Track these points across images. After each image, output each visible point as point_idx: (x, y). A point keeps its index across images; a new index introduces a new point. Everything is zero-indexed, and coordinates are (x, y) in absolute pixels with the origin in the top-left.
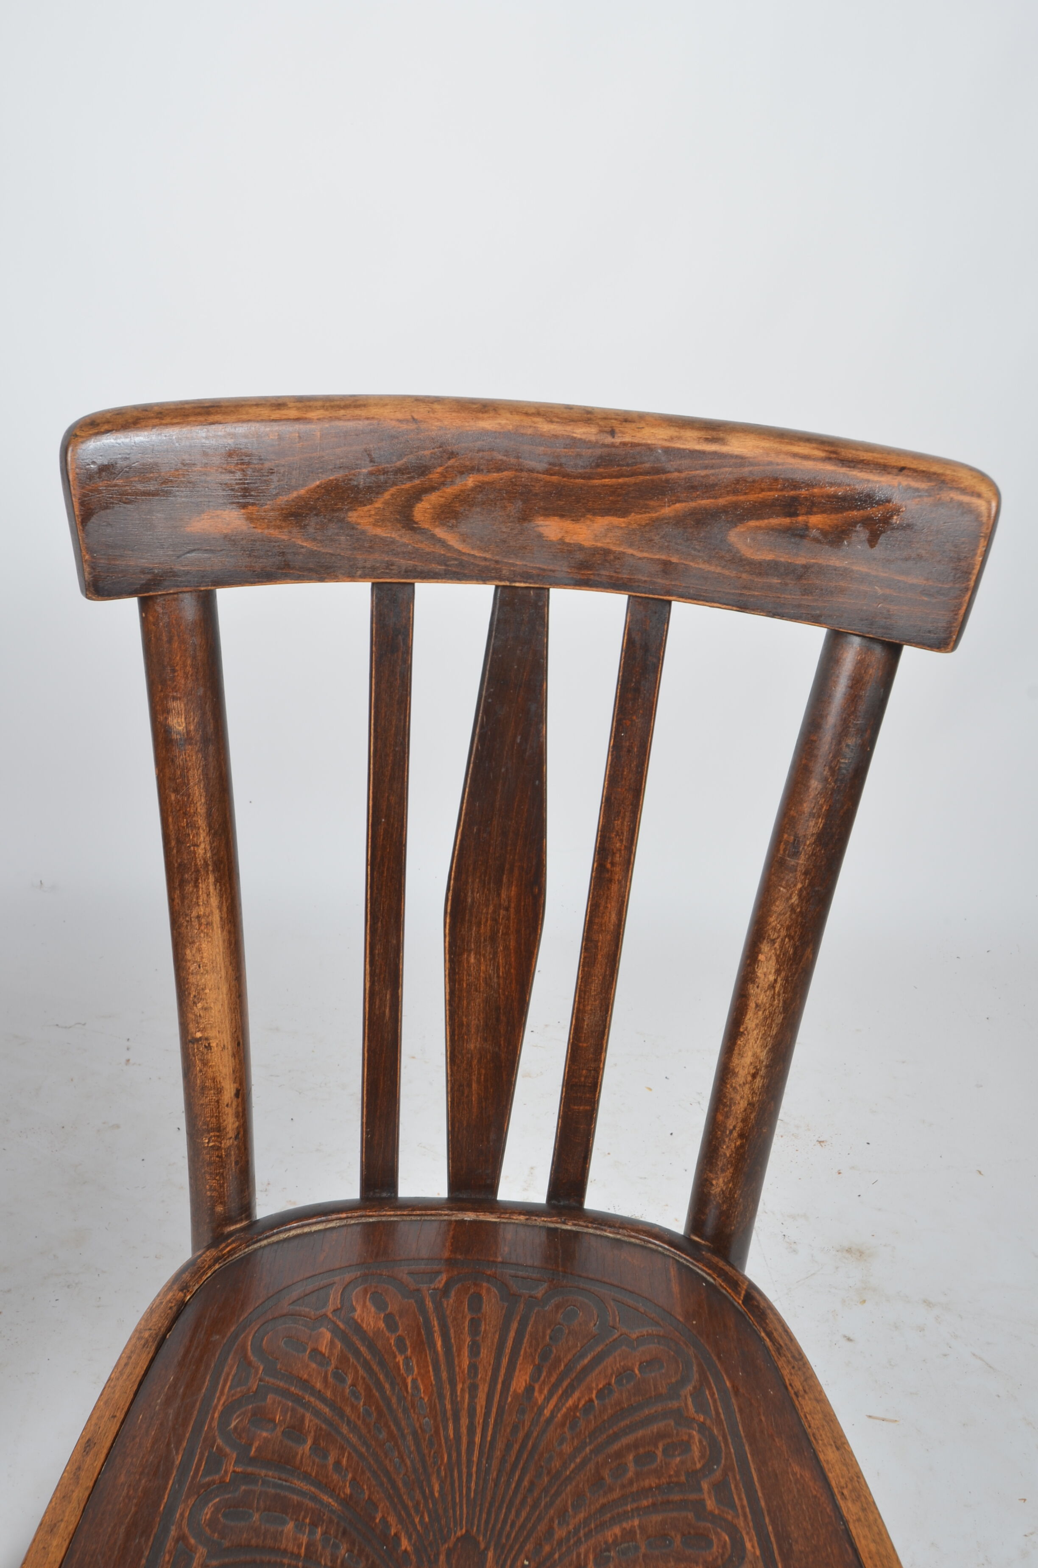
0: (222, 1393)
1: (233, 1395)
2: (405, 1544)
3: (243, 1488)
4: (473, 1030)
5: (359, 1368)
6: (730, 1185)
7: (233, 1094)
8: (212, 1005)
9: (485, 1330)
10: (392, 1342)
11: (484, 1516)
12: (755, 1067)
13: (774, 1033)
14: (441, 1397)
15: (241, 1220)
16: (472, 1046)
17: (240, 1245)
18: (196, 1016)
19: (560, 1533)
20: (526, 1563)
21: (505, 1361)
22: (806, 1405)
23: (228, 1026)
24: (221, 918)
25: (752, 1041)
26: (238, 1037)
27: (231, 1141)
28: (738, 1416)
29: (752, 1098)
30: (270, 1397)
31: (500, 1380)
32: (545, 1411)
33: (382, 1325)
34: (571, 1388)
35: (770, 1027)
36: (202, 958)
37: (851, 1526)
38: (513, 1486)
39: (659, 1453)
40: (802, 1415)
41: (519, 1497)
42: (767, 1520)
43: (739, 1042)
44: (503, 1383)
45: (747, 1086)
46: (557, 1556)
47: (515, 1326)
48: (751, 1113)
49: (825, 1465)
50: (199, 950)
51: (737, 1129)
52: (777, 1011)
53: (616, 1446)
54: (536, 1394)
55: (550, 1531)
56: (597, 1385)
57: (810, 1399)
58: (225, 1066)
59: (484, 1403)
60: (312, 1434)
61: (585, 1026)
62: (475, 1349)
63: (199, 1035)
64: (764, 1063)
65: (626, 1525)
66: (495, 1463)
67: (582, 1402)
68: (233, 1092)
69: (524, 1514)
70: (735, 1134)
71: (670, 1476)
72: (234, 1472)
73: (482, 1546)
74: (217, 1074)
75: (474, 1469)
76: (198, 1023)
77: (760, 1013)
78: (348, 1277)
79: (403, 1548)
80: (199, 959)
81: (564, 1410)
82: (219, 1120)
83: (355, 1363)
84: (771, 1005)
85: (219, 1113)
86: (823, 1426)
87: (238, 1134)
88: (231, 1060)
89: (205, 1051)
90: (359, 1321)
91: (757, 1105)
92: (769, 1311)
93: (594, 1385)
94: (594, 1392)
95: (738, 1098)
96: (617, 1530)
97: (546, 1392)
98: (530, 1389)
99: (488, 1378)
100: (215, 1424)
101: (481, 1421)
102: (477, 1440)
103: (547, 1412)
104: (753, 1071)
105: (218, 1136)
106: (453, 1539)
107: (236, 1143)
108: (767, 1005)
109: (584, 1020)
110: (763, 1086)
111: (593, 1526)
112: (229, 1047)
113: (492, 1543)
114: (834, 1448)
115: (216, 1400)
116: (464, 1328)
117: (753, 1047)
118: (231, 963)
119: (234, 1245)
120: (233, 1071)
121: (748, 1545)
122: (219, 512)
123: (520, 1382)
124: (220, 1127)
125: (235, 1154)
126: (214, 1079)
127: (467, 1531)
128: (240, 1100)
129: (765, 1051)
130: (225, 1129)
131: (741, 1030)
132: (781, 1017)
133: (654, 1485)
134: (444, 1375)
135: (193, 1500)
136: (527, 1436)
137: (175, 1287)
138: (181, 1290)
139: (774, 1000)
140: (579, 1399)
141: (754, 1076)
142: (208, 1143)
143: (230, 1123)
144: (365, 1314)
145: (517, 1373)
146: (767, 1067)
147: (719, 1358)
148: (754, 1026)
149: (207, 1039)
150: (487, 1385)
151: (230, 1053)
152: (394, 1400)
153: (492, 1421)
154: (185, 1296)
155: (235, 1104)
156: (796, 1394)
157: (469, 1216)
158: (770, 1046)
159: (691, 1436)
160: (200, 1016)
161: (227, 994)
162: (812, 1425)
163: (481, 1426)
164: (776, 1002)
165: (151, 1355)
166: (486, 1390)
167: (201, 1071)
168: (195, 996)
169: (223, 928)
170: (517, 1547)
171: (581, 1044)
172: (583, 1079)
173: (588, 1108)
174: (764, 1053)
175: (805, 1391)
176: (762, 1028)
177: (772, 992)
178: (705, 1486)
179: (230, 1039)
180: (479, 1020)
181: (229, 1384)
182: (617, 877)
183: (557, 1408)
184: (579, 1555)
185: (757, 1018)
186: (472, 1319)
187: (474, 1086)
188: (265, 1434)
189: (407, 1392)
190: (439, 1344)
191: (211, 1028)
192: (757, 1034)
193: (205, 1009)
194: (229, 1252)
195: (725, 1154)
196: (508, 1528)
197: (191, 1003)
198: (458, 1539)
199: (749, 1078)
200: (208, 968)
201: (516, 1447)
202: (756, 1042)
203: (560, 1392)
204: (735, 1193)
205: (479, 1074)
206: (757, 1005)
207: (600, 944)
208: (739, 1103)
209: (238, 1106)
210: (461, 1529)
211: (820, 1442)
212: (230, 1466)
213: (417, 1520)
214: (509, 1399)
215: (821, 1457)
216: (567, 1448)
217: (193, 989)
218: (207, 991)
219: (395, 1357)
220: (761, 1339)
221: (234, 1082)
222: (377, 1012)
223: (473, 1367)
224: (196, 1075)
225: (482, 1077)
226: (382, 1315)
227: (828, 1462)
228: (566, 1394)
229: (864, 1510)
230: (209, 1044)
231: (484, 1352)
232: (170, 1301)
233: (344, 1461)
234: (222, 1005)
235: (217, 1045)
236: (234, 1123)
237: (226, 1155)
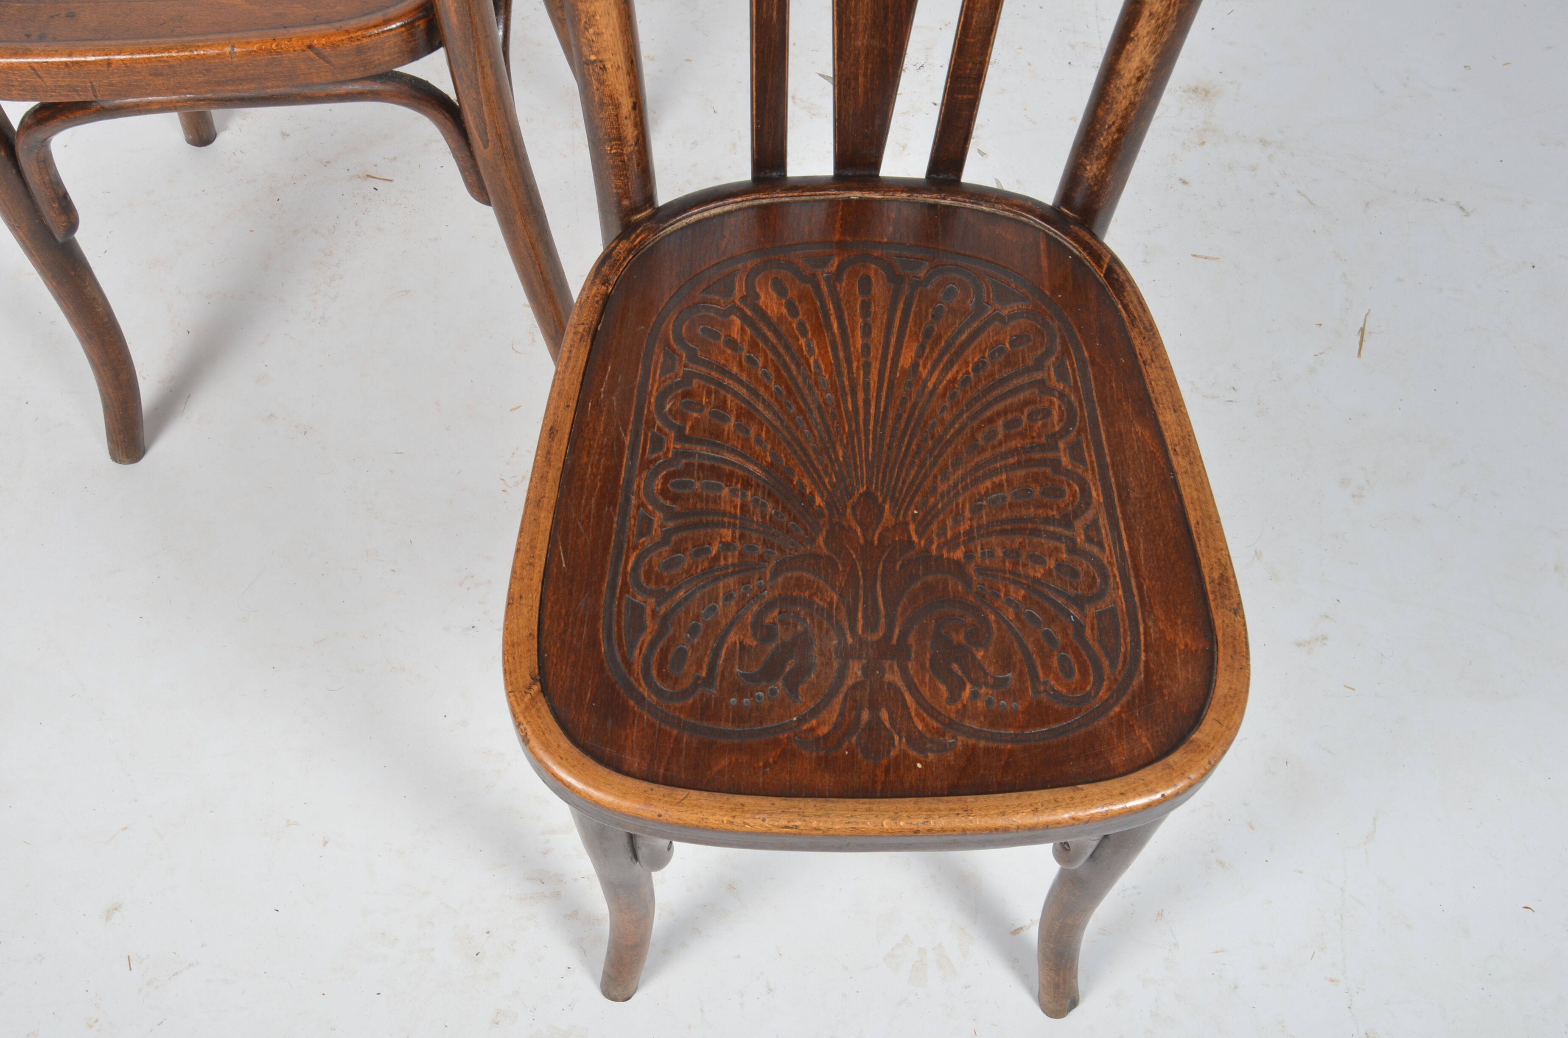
0: (654, 380)
1: (664, 381)
2: (818, 501)
3: (684, 461)
4: (860, 29)
5: (768, 352)
6: (1103, 171)
7: (630, 107)
8: (604, 30)
9: (875, 310)
10: (794, 326)
11: (881, 475)
12: (1141, 71)
13: (1165, 40)
14: (840, 374)
15: (646, 209)
16: (859, 43)
17: (649, 235)
18: (588, 40)
19: (942, 487)
20: (916, 512)
21: (893, 340)
22: (1151, 373)
23: (621, 48)
25: (1141, 47)
26: (631, 56)
27: (632, 147)
28: (1093, 383)
29: (1135, 98)
30: (695, 382)
31: (890, 358)
32: (929, 384)
33: (784, 310)
34: (951, 363)
35: (1161, 35)
37: (1179, 477)
38: (903, 449)
39: (1024, 418)
40: (1147, 381)
41: (909, 458)
42: (1111, 473)
43: (1128, 47)
44: (892, 359)
45: (1131, 88)
46: (940, 506)
47: (901, 306)
48: (1131, 111)
49: (1163, 426)
51: (1116, 124)
52: (1170, 20)
53: (988, 413)
54: (921, 369)
55: (934, 489)
56: (973, 359)
57: (1156, 367)
58: (621, 84)
59: (876, 379)
60: (735, 412)
61: (974, 23)
62: (867, 331)
63: (593, 58)
64: (1151, 68)
65: (996, 479)
66: (888, 430)
67: (960, 375)
68: (630, 105)
69: (913, 473)
70: (1113, 129)
71: (1033, 438)
72: (674, 448)
73: (880, 500)
74: (615, 92)
75: (871, 436)
76: (591, 47)
77: (1153, 21)
78: (750, 264)
79: (817, 504)
81: (945, 382)
82: (619, 131)
83: (764, 347)
84: (1165, 14)
85: (619, 125)
86: (1165, 392)
87: (638, 140)
88: (626, 78)
89: (601, 72)
90: (764, 307)
91: (1138, 105)
92: (1127, 284)
93: (970, 359)
94: (971, 365)
95: (1121, 98)
96: (988, 484)
97: (929, 366)
98: (915, 365)
99: (879, 356)
100: (653, 408)
101: (875, 394)
102: (872, 411)
103: (930, 385)
104: (1138, 74)
105: (619, 145)
106: (856, 495)
107: (636, 148)
108: (1161, 14)
109: (973, 18)
110: (1147, 87)
111: (969, 480)
112: (624, 67)
113: (888, 497)
114: (1173, 411)
115: (650, 387)
116: (856, 310)
117: (1141, 52)
119: (643, 236)
120: (629, 88)
121: (1094, 494)
123: (906, 359)
124: (620, 137)
125: (636, 158)
126: (611, 97)
127: (867, 488)
128: (637, 111)
129: (1153, 57)
130: (625, 138)
131: (1132, 35)
132: (1174, 25)
133: (1019, 445)
134: (841, 355)
135: (645, 474)
136: (915, 406)
137: (598, 281)
138: (603, 284)
139: (1169, 10)
140: (958, 372)
141: (1139, 79)
142: (611, 150)
143: (630, 132)
144: (768, 300)
145: (903, 351)
146: (1152, 71)
147: (1080, 330)
148: (1145, 33)
149: (601, 61)
150: (878, 362)
151: (625, 72)
152: (800, 380)
153: (884, 394)
154: (608, 289)
155: (633, 115)
156: (1145, 363)
157: (855, 195)
158: (1158, 52)
159: (1051, 403)
160: (593, 40)
161: (617, 19)
162: (1155, 391)
163: (875, 399)
164: (1171, 11)
165: (588, 348)
166: (878, 366)
167: (598, 89)
168: (586, 22)
170: (908, 500)
171: (968, 40)
172: (968, 71)
173: (971, 97)
174: (1152, 59)
175: (1152, 360)
176: (1153, 36)
177: (1168, 2)
178: (1061, 445)
179: (623, 59)
180: (866, 19)
181: (658, 371)
183: (939, 381)
184: (957, 505)
185: (1149, 26)
186: (863, 302)
187: (861, 79)
188: (695, 415)
189: (811, 371)
190: (835, 326)
191: (605, 51)
192: (1148, 41)
193: (597, 34)
194: (639, 242)
195: (1102, 145)
196: (900, 484)
197: (582, 28)
198: (861, 495)
199: (1134, 81)
201: (905, 416)
202: (1145, 49)
203: (941, 366)
204: (1107, 177)
205: (866, 68)
206: (1151, 14)
208: (1121, 103)
209: (635, 117)
210: (863, 486)
211: (1161, 406)
212: (672, 445)
213: (827, 481)
214: (898, 374)
215: (1160, 418)
216: (947, 416)
217: (583, 15)
218: (598, 17)
219: (798, 340)
220: (1118, 311)
221: (631, 97)
222: (765, 16)
223: (866, 348)
224: (593, 93)
225: (869, 71)
226: (784, 301)
227: (1165, 423)
228: (947, 368)
229: (1191, 463)
230: (604, 66)
231: (875, 332)
232: (595, 296)
233: (763, 434)
234: (614, 29)
235: (612, 66)
236: (633, 133)
237: (628, 160)
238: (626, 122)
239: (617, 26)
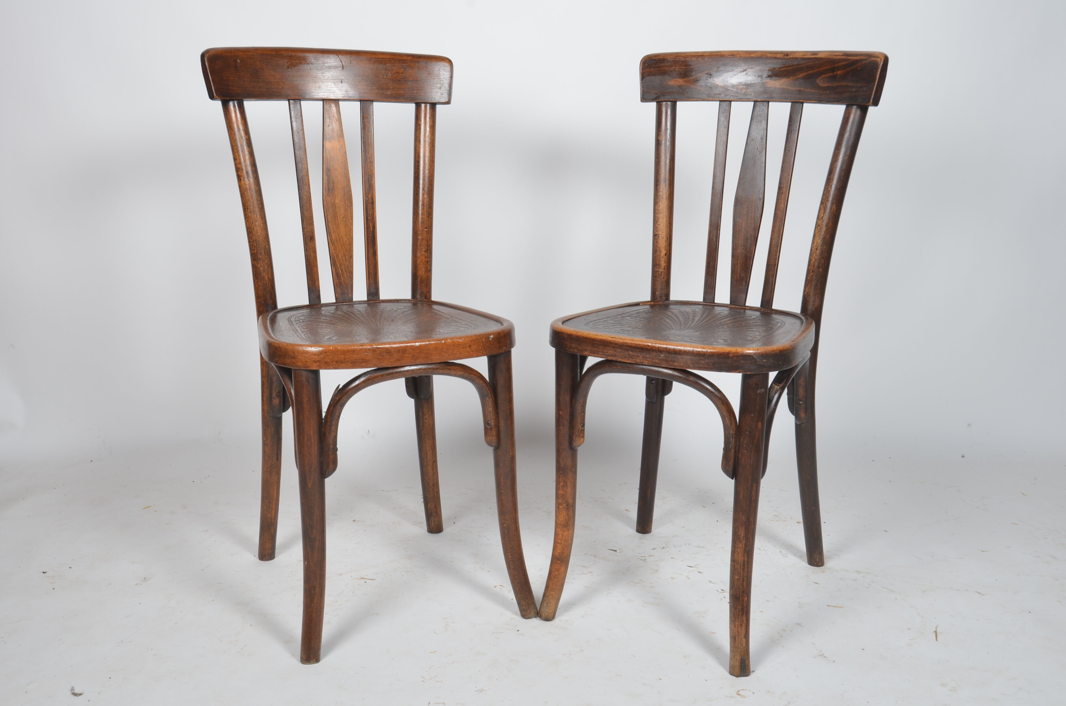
12: (817, 246)
15: (665, 298)
16: (739, 251)
18: (657, 227)
23: (665, 232)
24: (666, 197)
27: (662, 269)
29: (816, 257)
35: (821, 232)
36: (659, 208)
45: (815, 253)
48: (815, 263)
50: (659, 206)
51: (812, 269)
52: (823, 226)
58: (663, 245)
61: (773, 244)
63: (657, 233)
64: (820, 244)
68: (664, 254)
70: (811, 271)
74: (660, 246)
76: (656, 229)
80: (658, 209)
82: (659, 262)
85: (659, 259)
87: (665, 268)
88: (665, 242)
89: (658, 239)
91: (817, 260)
95: (812, 258)
104: (816, 248)
105: (658, 267)
108: (821, 224)
110: (819, 253)
112: (665, 239)
118: (668, 212)
120: (665, 247)
122: (677, 79)
126: (659, 248)
128: (666, 257)
130: (661, 265)
141: (817, 249)
142: (656, 269)
149: (658, 235)
155: (664, 257)
161: (665, 221)
164: (823, 223)
167: (656, 245)
168: (657, 221)
169: (666, 200)
173: (773, 273)
174: (820, 241)
176: (819, 233)
177: (822, 220)
179: (665, 236)
182: (784, 192)
187: (739, 266)
191: (660, 231)
192: (818, 235)
193: (659, 225)
199: (815, 250)
200: (661, 212)
205: (741, 261)
207: (778, 215)
208: (812, 260)
209: (665, 258)
217: (656, 218)
218: (660, 220)
221: (665, 251)
222: (711, 238)
234: (664, 224)
235: (661, 237)
236: (664, 264)
237: (661, 274)
238: (662, 259)
239: (665, 223)
